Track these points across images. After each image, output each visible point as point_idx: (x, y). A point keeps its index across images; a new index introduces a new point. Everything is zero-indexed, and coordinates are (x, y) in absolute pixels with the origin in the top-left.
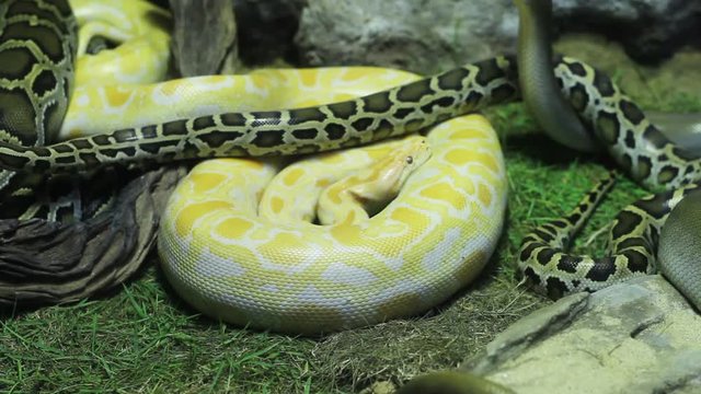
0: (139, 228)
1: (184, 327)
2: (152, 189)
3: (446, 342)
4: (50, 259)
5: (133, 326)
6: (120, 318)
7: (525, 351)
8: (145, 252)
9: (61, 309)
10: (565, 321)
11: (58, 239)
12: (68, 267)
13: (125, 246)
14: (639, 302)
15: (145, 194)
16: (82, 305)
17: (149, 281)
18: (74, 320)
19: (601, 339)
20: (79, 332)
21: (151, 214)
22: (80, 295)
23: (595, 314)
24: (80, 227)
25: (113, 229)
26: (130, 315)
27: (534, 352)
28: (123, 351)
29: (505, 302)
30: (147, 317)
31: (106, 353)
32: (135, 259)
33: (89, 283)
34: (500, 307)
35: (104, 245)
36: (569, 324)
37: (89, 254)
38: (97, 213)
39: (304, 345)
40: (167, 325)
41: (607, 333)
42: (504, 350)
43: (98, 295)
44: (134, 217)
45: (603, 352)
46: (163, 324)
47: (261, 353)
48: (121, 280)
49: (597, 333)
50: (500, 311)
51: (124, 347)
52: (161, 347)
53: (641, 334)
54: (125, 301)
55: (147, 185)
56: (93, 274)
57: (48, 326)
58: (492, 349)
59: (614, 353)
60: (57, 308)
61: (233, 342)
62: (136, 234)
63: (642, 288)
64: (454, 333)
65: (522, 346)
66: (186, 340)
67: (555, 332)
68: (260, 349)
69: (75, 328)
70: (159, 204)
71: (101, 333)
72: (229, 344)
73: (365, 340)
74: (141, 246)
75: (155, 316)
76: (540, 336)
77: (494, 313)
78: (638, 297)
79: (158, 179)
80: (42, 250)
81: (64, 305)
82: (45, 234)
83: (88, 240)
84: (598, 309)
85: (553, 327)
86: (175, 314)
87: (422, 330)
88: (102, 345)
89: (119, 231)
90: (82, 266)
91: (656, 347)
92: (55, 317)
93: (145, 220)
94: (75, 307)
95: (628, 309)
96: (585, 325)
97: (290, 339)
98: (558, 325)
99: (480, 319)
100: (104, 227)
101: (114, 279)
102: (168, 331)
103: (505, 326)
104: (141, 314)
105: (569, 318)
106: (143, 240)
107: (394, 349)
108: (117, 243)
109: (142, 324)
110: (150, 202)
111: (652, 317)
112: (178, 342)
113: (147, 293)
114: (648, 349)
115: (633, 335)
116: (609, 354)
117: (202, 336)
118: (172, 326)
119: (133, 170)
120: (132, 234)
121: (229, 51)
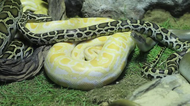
0: (39, 61)
1: (51, 88)
2: (43, 51)
3: (122, 92)
4: (15, 69)
5: (37, 87)
6: (34, 85)
7: (143, 94)
8: (41, 67)
9: (18, 83)
10: (154, 86)
11: (17, 64)
12: (20, 72)
13: (35, 66)
14: (174, 81)
15: (41, 51)
16: (24, 81)
17: (42, 75)
18: (22, 86)
19: (164, 91)
20: (23, 89)
21: (42, 57)
22: (23, 79)
23: (162, 84)
24: (23, 61)
25: (32, 61)
26: (37, 84)
27: (146, 94)
28: (35, 94)
29: (138, 81)
30: (41, 85)
31: (30, 94)
32: (38, 69)
33: (25, 76)
34: (137, 82)
35: (30, 65)
36: (155, 87)
37: (26, 68)
38: (28, 57)
39: (84, 92)
40: (47, 87)
41: (165, 89)
42: (138, 94)
43: (28, 79)
44: (38, 58)
45: (164, 94)
46: (46, 87)
47: (72, 94)
48: (34, 75)
49: (163, 89)
50: (137, 83)
51: (35, 93)
52: (45, 93)
53: (175, 89)
54: (35, 80)
55: (41, 49)
56: (27, 73)
57: (14, 87)
58: (134, 93)
59: (167, 95)
60: (17, 82)
61: (64, 92)
62: (38, 63)
63: (175, 77)
64: (124, 89)
65: (143, 93)
66: (52, 91)
67: (151, 89)
68: (72, 93)
69: (22, 88)
70: (45, 55)
71: (29, 89)
72: (63, 92)
73: (100, 91)
74: (40, 66)
75: (43, 85)
76: (148, 90)
77: (135, 84)
78: (174, 79)
79: (44, 48)
80: (13, 67)
81: (19, 82)
82: (14, 62)
83: (25, 64)
84: (163, 83)
85: (151, 88)
86: (49, 84)
87: (115, 88)
88: (29, 92)
89: (34, 62)
90: (24, 71)
91: (179, 93)
92: (16, 85)
93: (41, 59)
94: (22, 82)
95: (171, 83)
96: (160, 87)
97: (80, 91)
98: (152, 87)
99: (131, 85)
100: (30, 61)
101: (32, 75)
102: (47, 88)
103: (138, 87)
104: (40, 84)
105: (155, 85)
106: (40, 64)
107: (108, 93)
108: (33, 65)
109: (40, 87)
110: (42, 54)
111: (178, 85)
112: (50, 92)
113: (41, 78)
114: (177, 93)
115: (173, 90)
116: (166, 95)
117: (56, 90)
118: (48, 87)
119: (37, 45)
120: (37, 63)
121: (63, 13)
